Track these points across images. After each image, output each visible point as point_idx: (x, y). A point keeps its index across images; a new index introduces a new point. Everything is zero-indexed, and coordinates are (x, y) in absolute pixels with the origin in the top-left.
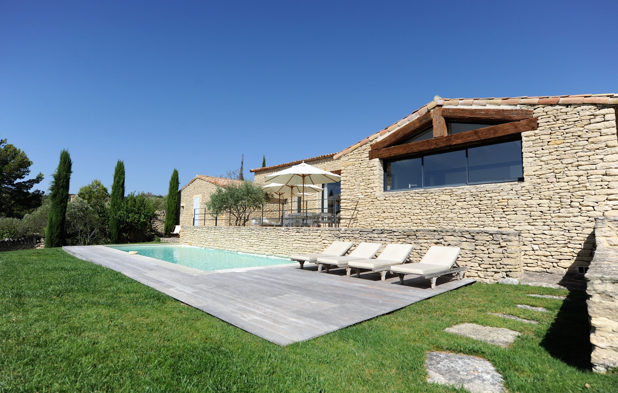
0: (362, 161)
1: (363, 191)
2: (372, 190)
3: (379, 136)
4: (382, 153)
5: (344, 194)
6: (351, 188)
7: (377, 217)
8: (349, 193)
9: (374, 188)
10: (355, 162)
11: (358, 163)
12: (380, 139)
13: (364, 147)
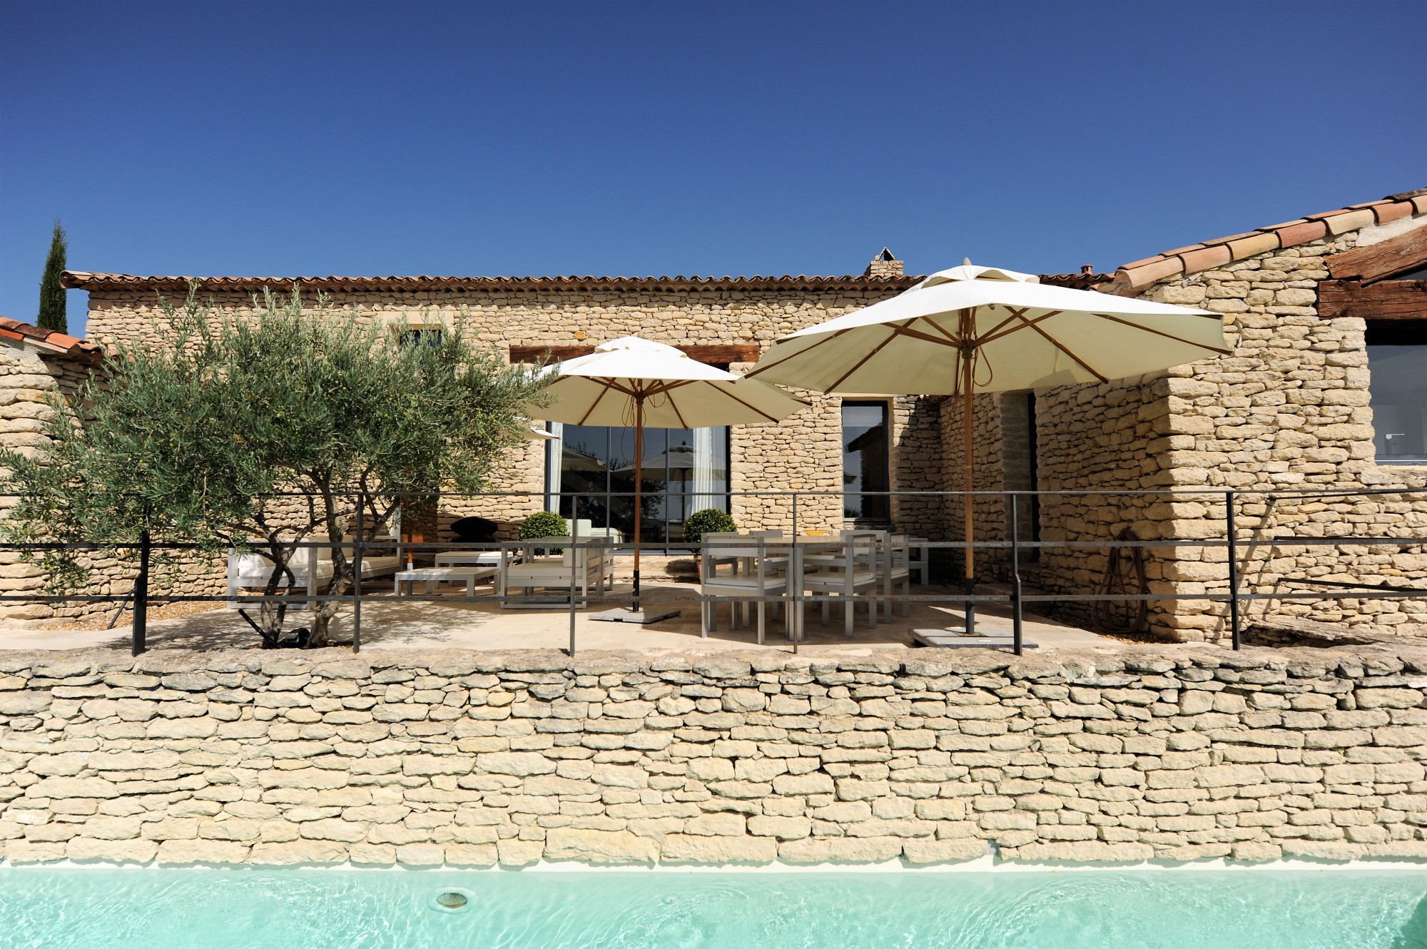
0: (1278, 316)
1: (1297, 452)
2: (1344, 454)
3: (1367, 225)
4: (1382, 297)
5: (1193, 461)
6: (1228, 432)
7: (1375, 569)
8: (1222, 457)
9: (1353, 444)
10: (1249, 319)
11: (1264, 323)
12: (1371, 237)
13: (1291, 257)
